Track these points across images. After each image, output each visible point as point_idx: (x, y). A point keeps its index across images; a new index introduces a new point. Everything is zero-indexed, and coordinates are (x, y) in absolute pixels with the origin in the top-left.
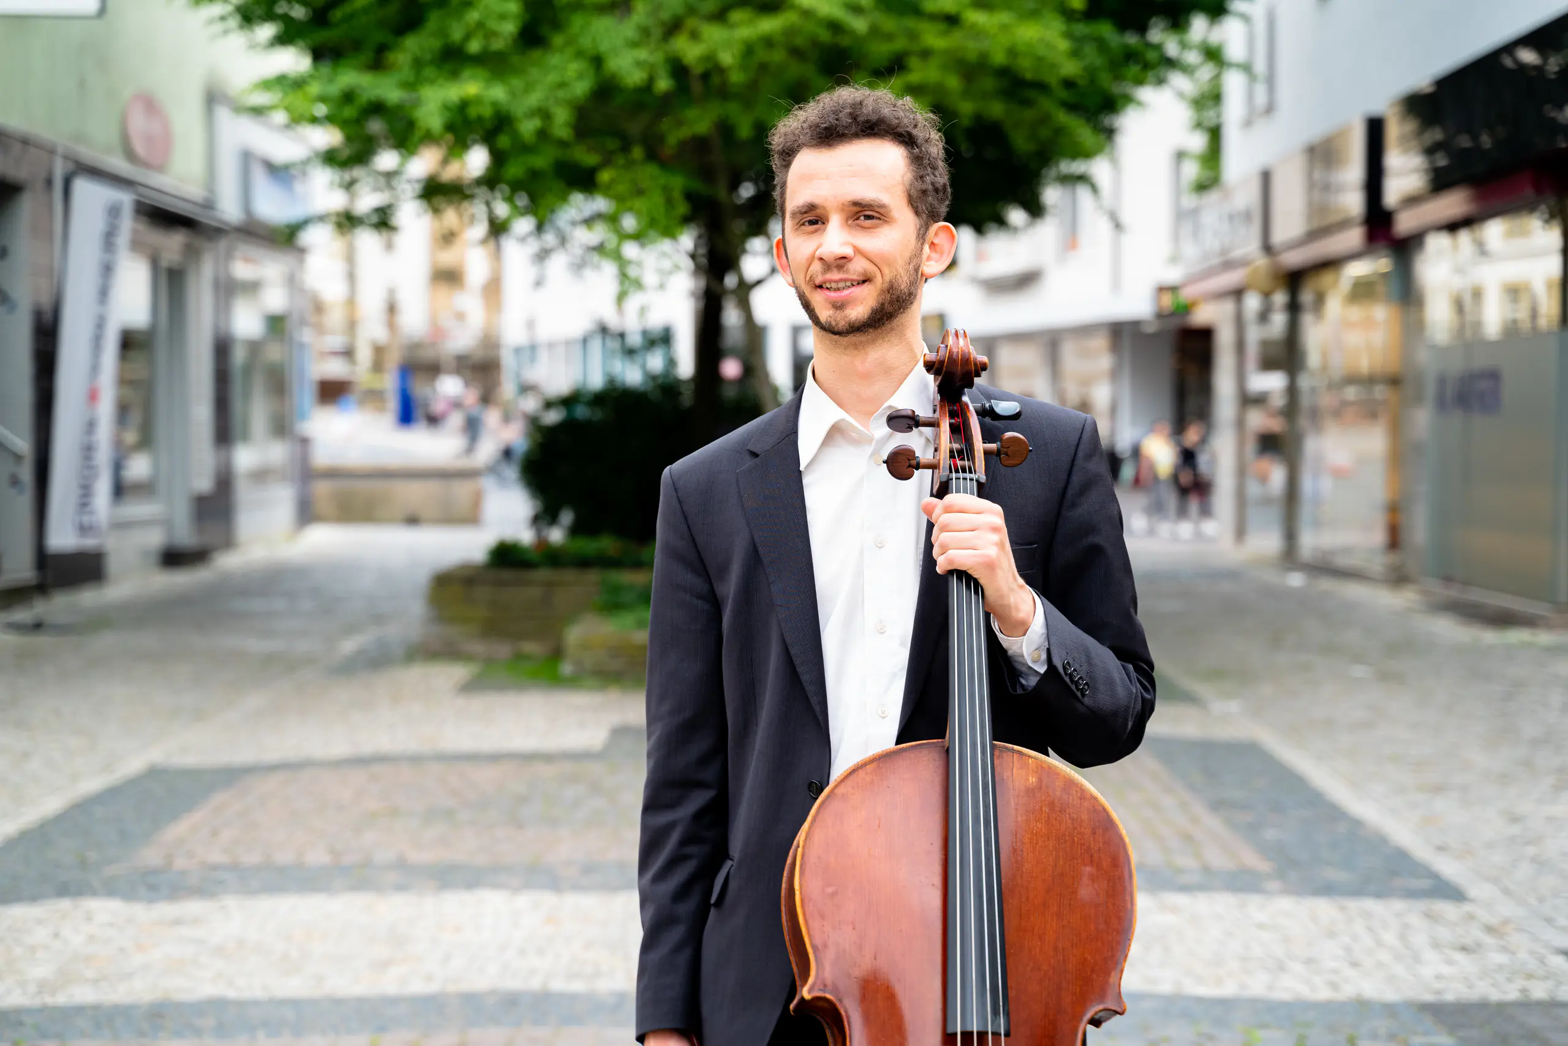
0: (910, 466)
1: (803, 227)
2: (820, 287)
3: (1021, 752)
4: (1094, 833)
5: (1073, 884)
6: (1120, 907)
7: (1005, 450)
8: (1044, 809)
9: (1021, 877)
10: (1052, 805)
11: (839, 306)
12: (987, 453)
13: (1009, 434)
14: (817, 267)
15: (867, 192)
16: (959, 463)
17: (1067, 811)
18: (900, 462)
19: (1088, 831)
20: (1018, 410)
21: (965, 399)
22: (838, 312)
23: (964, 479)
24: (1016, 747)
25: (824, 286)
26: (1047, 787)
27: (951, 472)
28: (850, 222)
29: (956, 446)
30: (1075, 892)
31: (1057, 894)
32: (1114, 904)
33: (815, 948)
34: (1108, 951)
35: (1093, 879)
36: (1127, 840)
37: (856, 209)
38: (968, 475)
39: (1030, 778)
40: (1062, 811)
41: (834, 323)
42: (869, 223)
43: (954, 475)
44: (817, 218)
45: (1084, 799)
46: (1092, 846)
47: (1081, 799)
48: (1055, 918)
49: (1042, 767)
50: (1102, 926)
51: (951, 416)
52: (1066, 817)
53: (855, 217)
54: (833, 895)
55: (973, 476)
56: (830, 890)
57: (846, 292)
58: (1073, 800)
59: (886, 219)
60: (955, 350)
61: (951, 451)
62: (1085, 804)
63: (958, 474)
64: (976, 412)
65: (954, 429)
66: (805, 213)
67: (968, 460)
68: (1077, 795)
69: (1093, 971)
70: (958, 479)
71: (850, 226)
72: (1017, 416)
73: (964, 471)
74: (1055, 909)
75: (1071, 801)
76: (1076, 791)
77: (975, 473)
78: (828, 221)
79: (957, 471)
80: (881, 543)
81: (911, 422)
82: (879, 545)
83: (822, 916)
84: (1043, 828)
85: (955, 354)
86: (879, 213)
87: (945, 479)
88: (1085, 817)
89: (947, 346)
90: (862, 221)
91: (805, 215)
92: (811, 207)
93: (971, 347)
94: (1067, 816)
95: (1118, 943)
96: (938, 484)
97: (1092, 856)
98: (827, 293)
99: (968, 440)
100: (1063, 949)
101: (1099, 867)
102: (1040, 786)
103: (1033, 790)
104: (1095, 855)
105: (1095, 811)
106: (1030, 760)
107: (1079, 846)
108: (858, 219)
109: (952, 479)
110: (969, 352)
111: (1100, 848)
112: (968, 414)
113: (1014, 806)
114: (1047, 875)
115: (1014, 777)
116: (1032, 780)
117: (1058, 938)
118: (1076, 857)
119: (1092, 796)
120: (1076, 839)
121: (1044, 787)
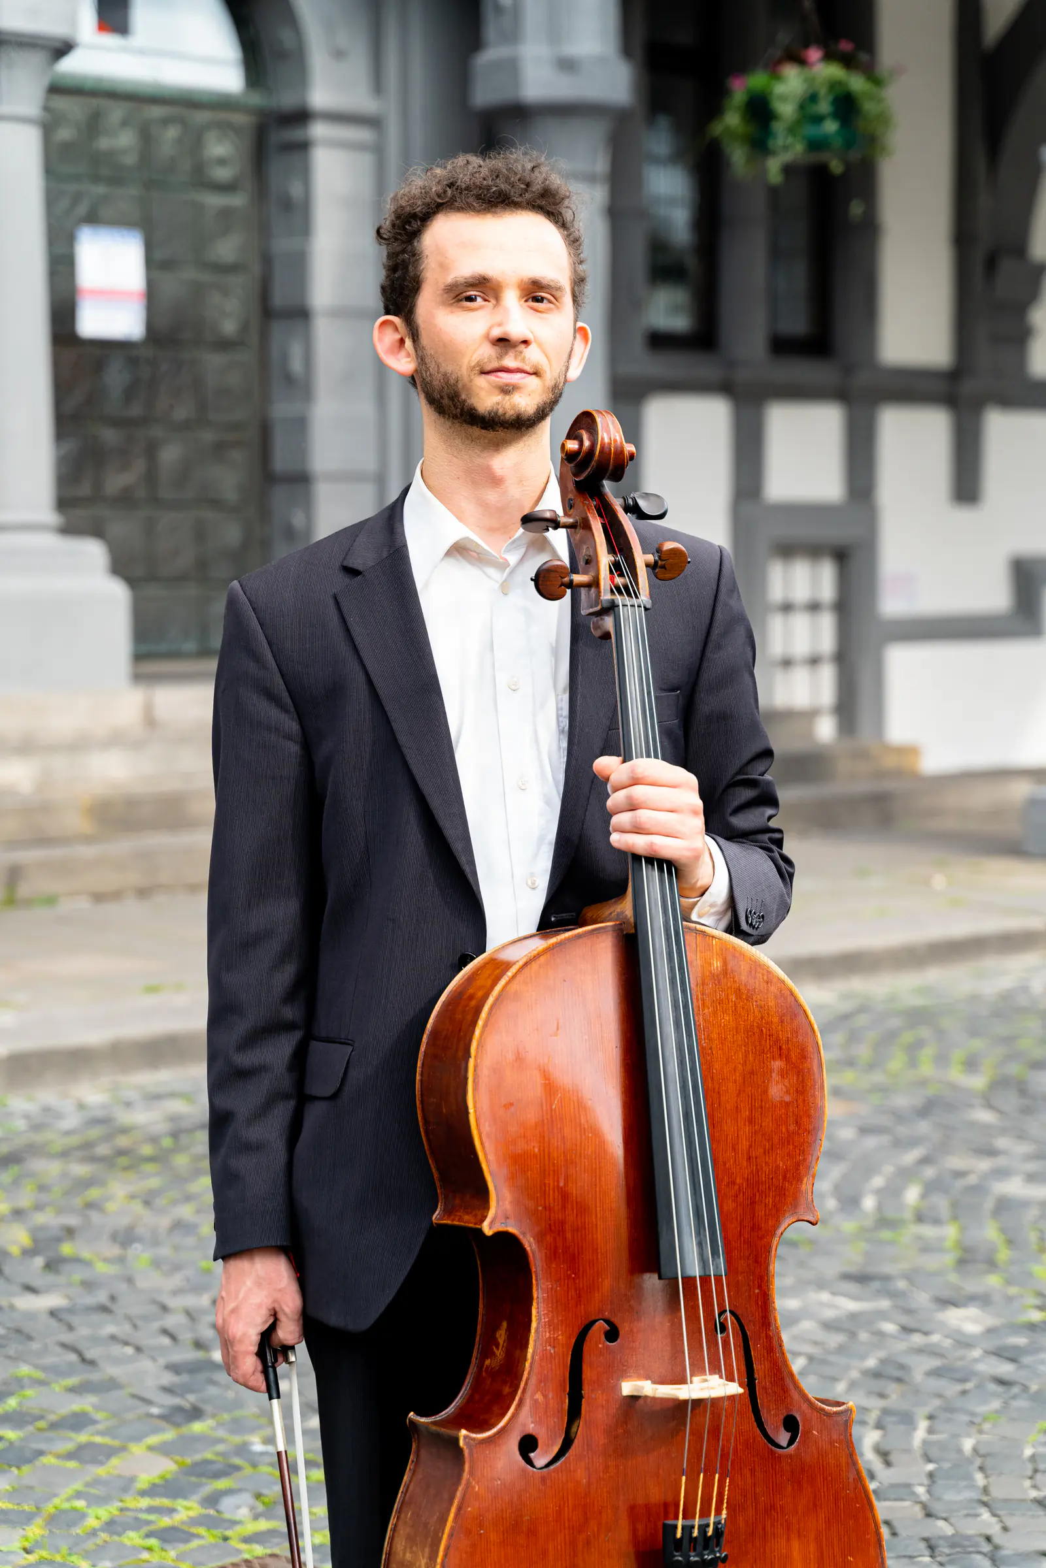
0: (561, 584)
1: (460, 303)
3: (705, 932)
4: (782, 1022)
5: (764, 1082)
6: (810, 1104)
8: (730, 997)
9: (712, 1078)
10: (738, 992)
12: (646, 566)
14: (487, 350)
16: (621, 581)
17: (754, 997)
18: (549, 580)
19: (776, 1020)
23: (633, 606)
26: (732, 971)
28: (522, 302)
30: (766, 1091)
31: (749, 1096)
32: (804, 1100)
34: (800, 1154)
35: (783, 1074)
39: (715, 962)
40: (750, 998)
41: (501, 412)
42: (541, 306)
43: (618, 600)
46: (781, 1037)
47: (767, 983)
48: (747, 1123)
49: (726, 948)
50: (792, 1127)
52: (753, 1005)
53: (525, 299)
59: (558, 304)
62: (772, 989)
67: (630, 576)
68: (763, 979)
69: (785, 1178)
71: (523, 307)
73: (630, 596)
74: (747, 1112)
75: (758, 985)
76: (763, 975)
77: (640, 598)
79: (620, 594)
80: (515, 685)
82: (513, 687)
86: (553, 296)
87: (605, 603)
88: (772, 1004)
90: (532, 304)
94: (754, 1003)
95: (810, 1145)
97: (781, 1048)
99: (627, 549)
100: (756, 1158)
101: (788, 1059)
102: (725, 972)
103: (717, 976)
104: (784, 1046)
105: (782, 995)
106: (714, 942)
107: (768, 1037)
108: (527, 301)
109: (617, 605)
111: (788, 1038)
113: (700, 996)
114: (738, 1074)
115: (699, 961)
116: (717, 964)
117: (750, 1146)
118: (766, 1050)
119: (779, 979)
120: (764, 1030)
121: (729, 971)
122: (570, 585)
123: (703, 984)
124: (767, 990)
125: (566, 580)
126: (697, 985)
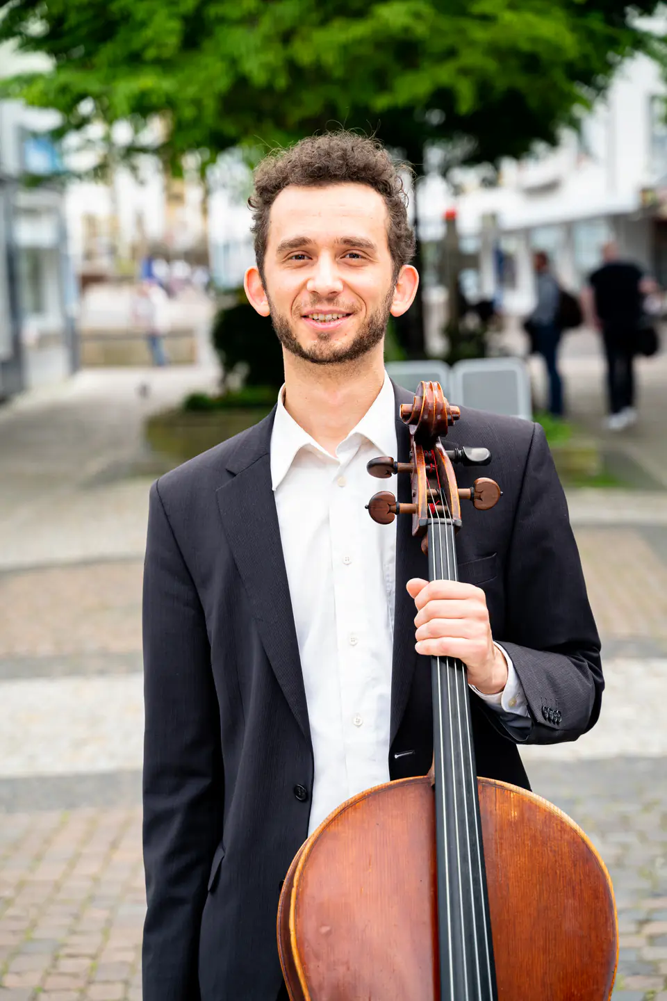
0: (390, 511)
1: (290, 261)
2: (305, 317)
4: (575, 865)
5: (558, 917)
6: (603, 940)
7: (478, 494)
8: (526, 842)
9: (508, 912)
10: (534, 838)
11: (324, 337)
12: (462, 498)
13: (481, 480)
14: (305, 298)
15: (358, 232)
16: (437, 508)
17: (549, 843)
18: (381, 508)
19: (569, 863)
20: (488, 456)
21: (439, 446)
22: (323, 342)
23: (443, 523)
24: (498, 782)
25: (310, 316)
26: (529, 820)
27: (429, 517)
28: (338, 259)
29: (433, 491)
30: (559, 925)
31: (543, 929)
32: (597, 937)
33: (310, 989)
34: (593, 985)
35: (576, 911)
36: (606, 871)
37: (345, 246)
38: (445, 520)
39: (513, 812)
40: (544, 843)
41: (318, 352)
42: (355, 261)
43: (432, 520)
44: (303, 253)
45: (565, 831)
46: (574, 878)
47: (561, 831)
48: (541, 953)
49: (523, 801)
50: (587, 959)
51: (427, 463)
52: (547, 849)
53: (342, 256)
54: (328, 934)
55: (449, 520)
56: (324, 930)
57: (332, 324)
58: (554, 833)
59: (370, 258)
60: (429, 401)
61: (429, 497)
62: (566, 837)
63: (436, 519)
64: (451, 459)
65: (430, 475)
66: (296, 246)
67: (445, 504)
68: (557, 827)
70: (436, 523)
71: (338, 263)
72: (487, 462)
73: (442, 516)
74: (542, 943)
75: (552, 833)
76: (556, 824)
77: (452, 518)
78: (317, 257)
79: (435, 516)
80: (348, 560)
81: (390, 469)
82: (347, 562)
83: (317, 957)
84: (527, 862)
85: (430, 405)
86: (364, 252)
87: (423, 524)
88: (565, 849)
89: (422, 398)
90: (348, 259)
91: (295, 249)
92: (302, 242)
93: (444, 398)
94: (549, 849)
95: (603, 976)
96: (417, 528)
97: (574, 888)
98: (312, 322)
99: (444, 485)
100: (551, 985)
101: (581, 899)
103: (515, 823)
104: (577, 888)
105: (575, 842)
106: (512, 794)
107: (562, 879)
108: (344, 257)
109: (431, 524)
110: (443, 404)
111: (581, 879)
112: (443, 460)
113: (498, 841)
114: (532, 909)
115: (498, 811)
116: (514, 814)
117: (545, 973)
118: (560, 889)
119: (571, 828)
120: (558, 872)
121: (526, 820)
122: (397, 512)
123: (501, 829)
124: (561, 837)
125: (394, 507)
126: (496, 831)
